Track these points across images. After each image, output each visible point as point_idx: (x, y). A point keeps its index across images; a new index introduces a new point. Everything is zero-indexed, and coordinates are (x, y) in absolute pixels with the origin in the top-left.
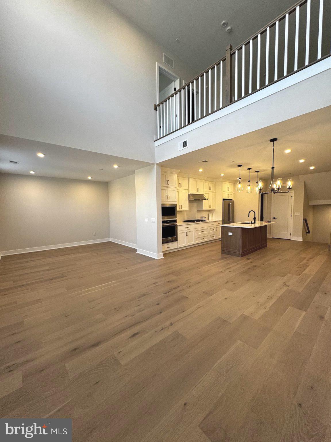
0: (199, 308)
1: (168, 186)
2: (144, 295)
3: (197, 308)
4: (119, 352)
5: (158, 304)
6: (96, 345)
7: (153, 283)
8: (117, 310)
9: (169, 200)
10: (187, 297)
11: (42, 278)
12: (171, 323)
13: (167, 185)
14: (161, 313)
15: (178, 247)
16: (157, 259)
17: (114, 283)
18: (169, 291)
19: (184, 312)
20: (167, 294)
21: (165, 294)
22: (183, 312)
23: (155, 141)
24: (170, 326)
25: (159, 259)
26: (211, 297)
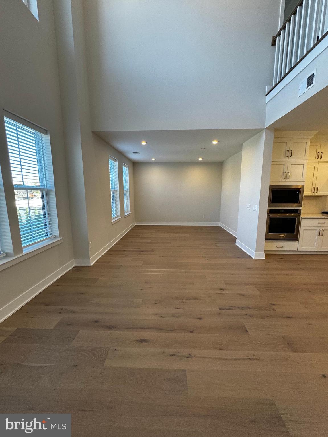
0: (250, 359)
1: (290, 158)
2: (195, 299)
3: (247, 358)
4: (115, 350)
5: (200, 319)
6: (110, 328)
7: (220, 288)
8: (157, 302)
9: (288, 180)
10: (247, 331)
11: (139, 248)
12: (190, 355)
13: (287, 158)
14: (192, 332)
15: (298, 250)
16: (254, 258)
17: (181, 272)
18: (230, 308)
19: (221, 351)
20: (222, 311)
21: (220, 309)
22: (221, 349)
23: (266, 95)
24: (185, 357)
25: (256, 260)
26: (291, 354)
